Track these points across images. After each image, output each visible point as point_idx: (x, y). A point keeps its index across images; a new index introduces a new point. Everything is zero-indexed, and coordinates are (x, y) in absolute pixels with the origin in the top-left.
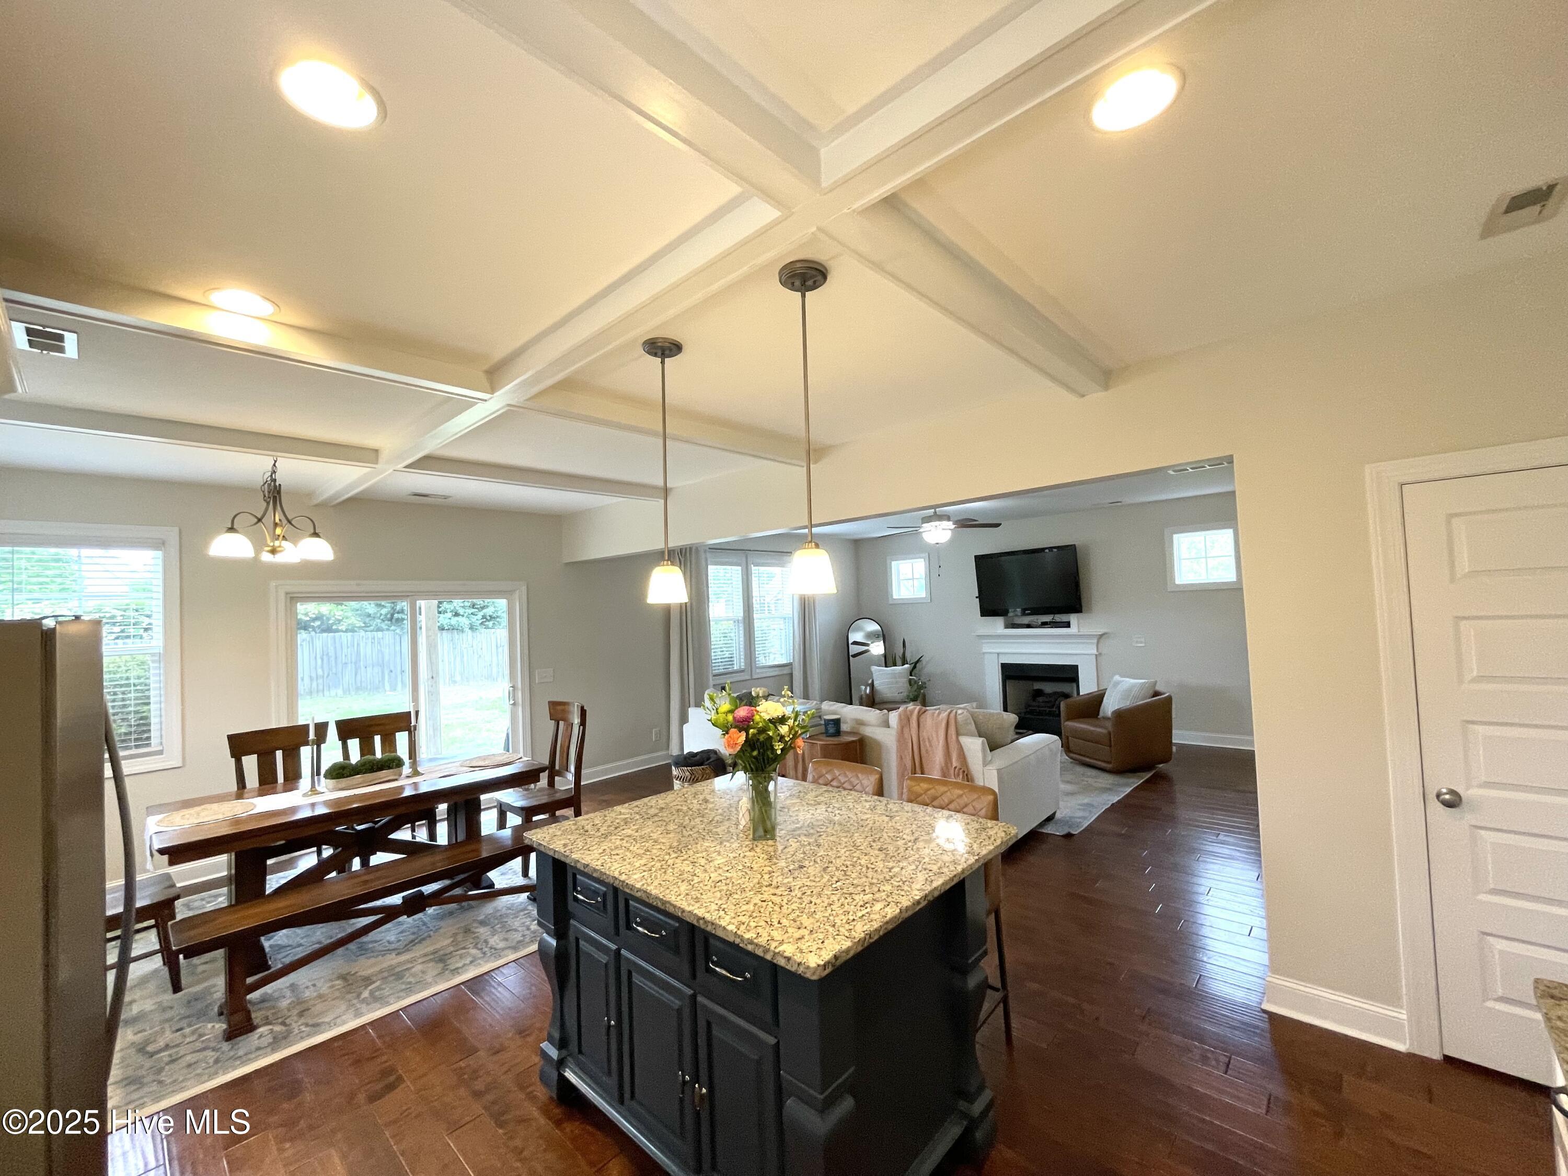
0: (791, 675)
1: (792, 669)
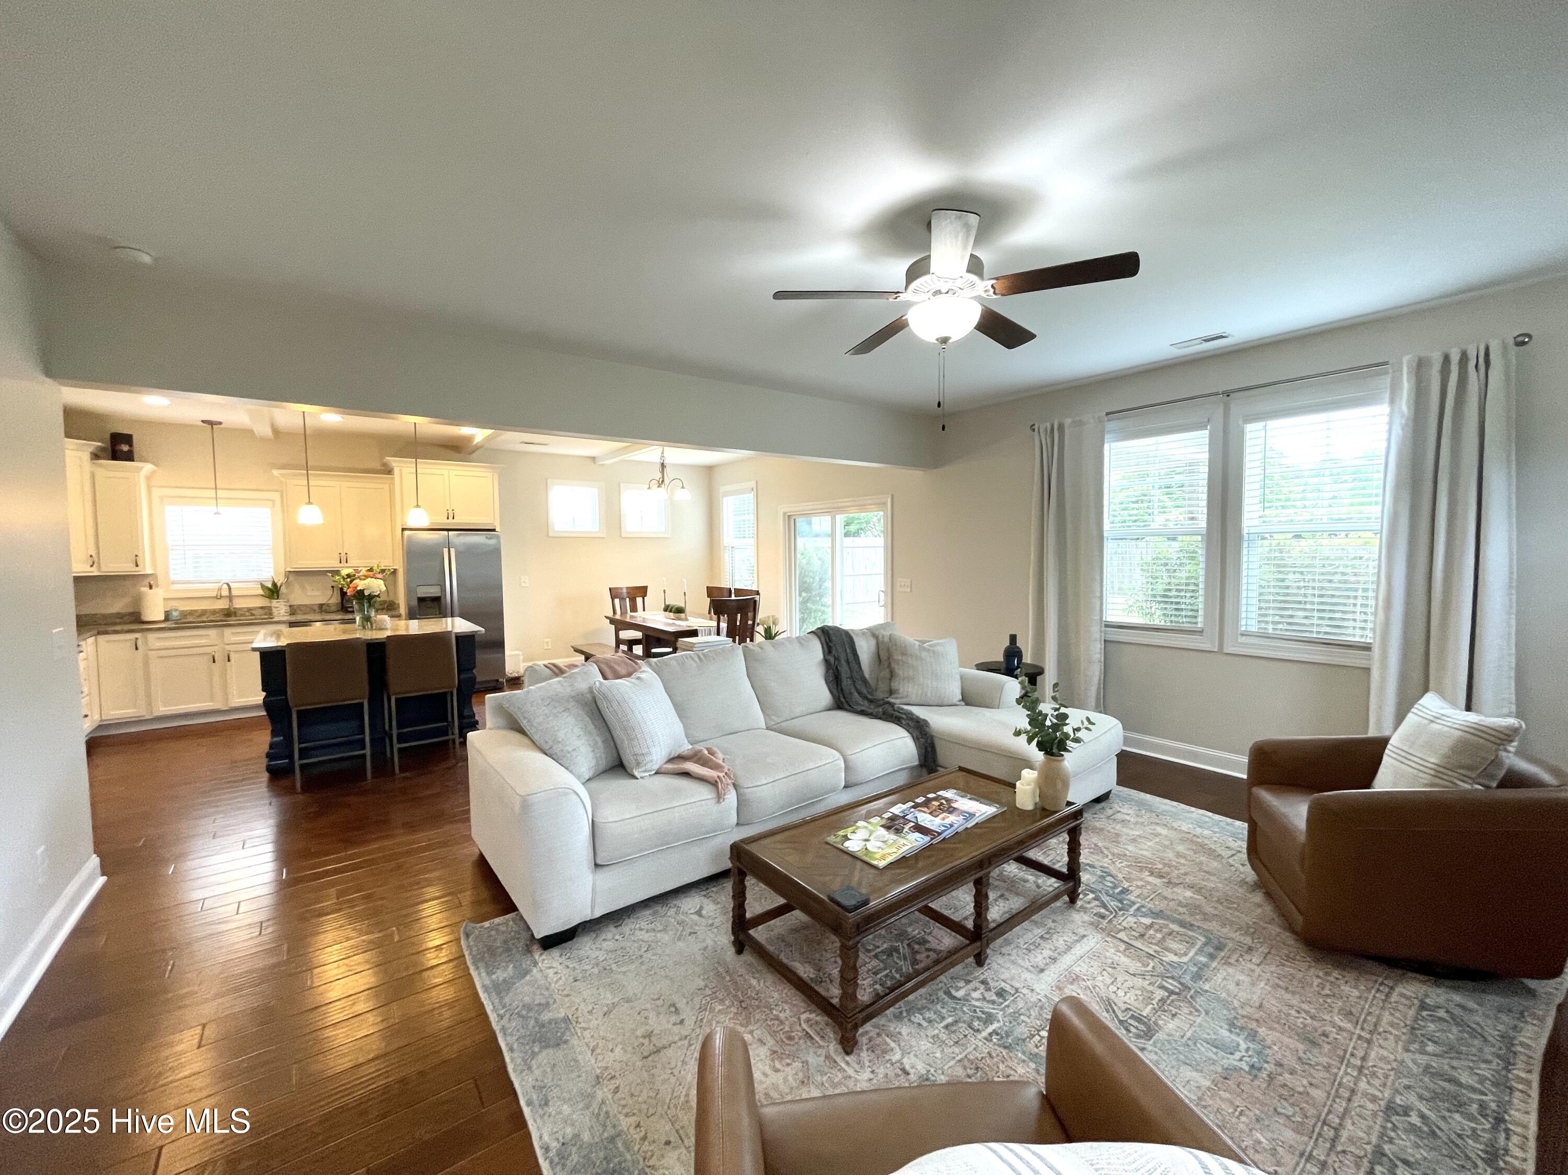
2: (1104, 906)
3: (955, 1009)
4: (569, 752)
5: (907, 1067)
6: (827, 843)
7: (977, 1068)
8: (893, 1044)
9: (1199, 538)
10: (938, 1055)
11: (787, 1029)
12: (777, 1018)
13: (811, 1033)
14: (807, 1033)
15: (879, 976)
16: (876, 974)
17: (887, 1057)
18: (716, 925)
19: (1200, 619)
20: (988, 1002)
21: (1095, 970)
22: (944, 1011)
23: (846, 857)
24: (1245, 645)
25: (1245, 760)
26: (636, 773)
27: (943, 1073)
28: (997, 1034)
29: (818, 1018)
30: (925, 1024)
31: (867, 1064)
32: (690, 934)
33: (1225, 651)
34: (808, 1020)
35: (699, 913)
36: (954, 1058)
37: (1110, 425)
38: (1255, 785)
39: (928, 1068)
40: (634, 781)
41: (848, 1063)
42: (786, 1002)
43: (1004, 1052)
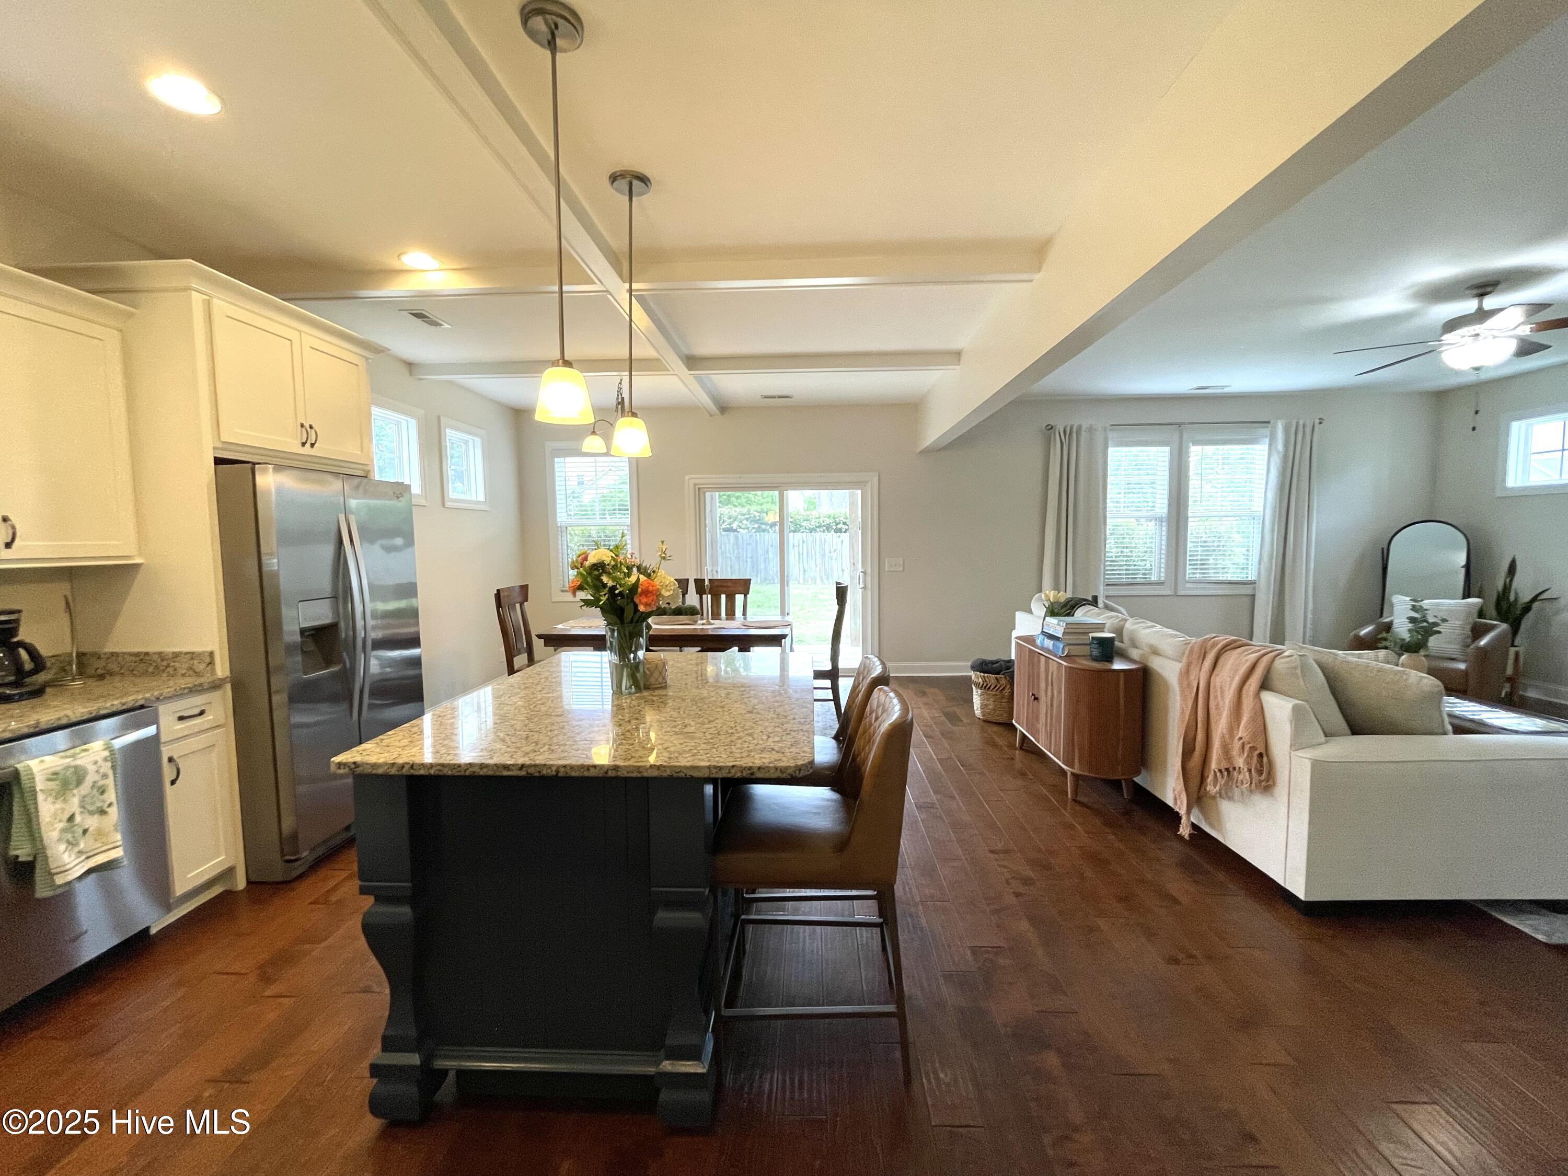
0: (1253, 597)
1: (1254, 589)
19: (1162, 574)
24: (1190, 589)
33: (1180, 594)
37: (1111, 435)
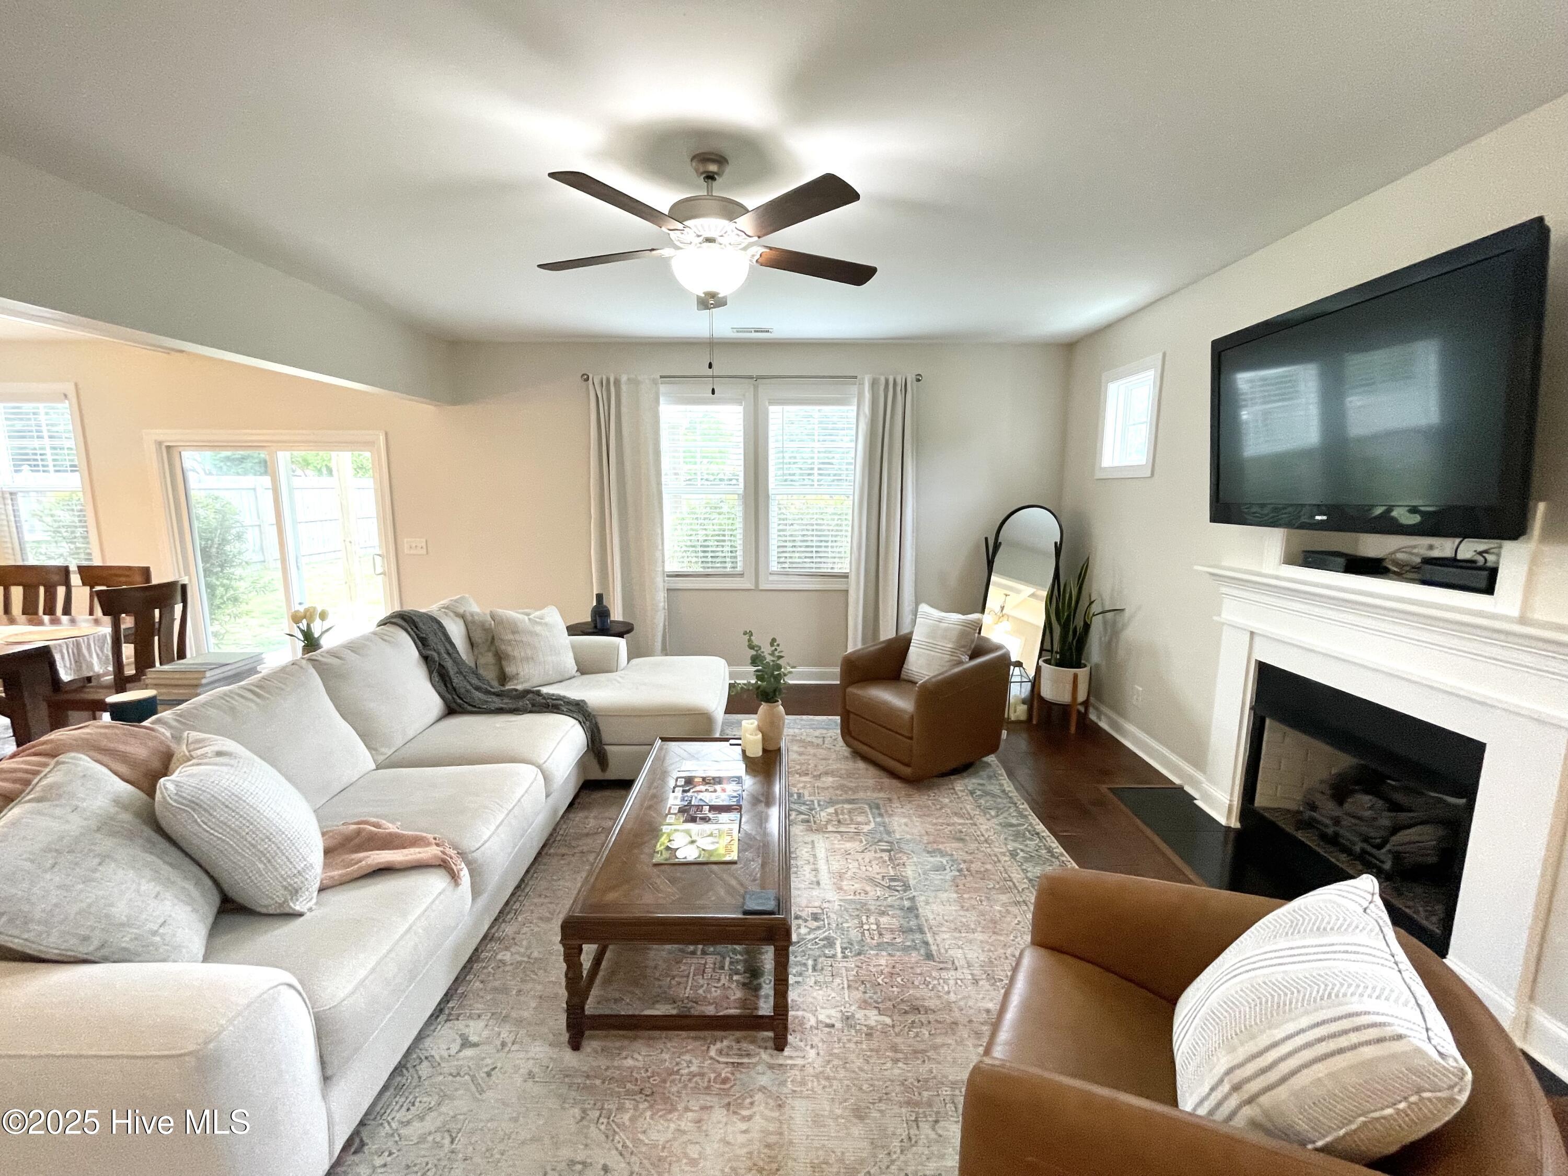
0: (845, 594)
1: (845, 583)
2: (801, 813)
3: (803, 951)
4: (154, 933)
5: (828, 1021)
6: (657, 865)
7: (863, 982)
8: (800, 1013)
9: (736, 497)
10: (833, 995)
11: (713, 1076)
12: (692, 1075)
13: (736, 1061)
14: (733, 1063)
15: (726, 968)
16: (722, 968)
17: (808, 1027)
18: (509, 1041)
19: (739, 564)
20: (815, 929)
21: (843, 862)
22: (799, 959)
23: (693, 867)
24: (773, 582)
25: (837, 670)
26: (298, 907)
27: (851, 1005)
28: (846, 948)
29: (725, 1043)
30: (800, 979)
31: (802, 1044)
32: (489, 1074)
33: (761, 588)
34: (720, 1052)
35: (466, 1043)
36: (843, 988)
37: (663, 388)
38: (848, 686)
39: (838, 1009)
40: (302, 919)
41: (791, 1058)
42: (681, 1054)
43: (862, 957)
